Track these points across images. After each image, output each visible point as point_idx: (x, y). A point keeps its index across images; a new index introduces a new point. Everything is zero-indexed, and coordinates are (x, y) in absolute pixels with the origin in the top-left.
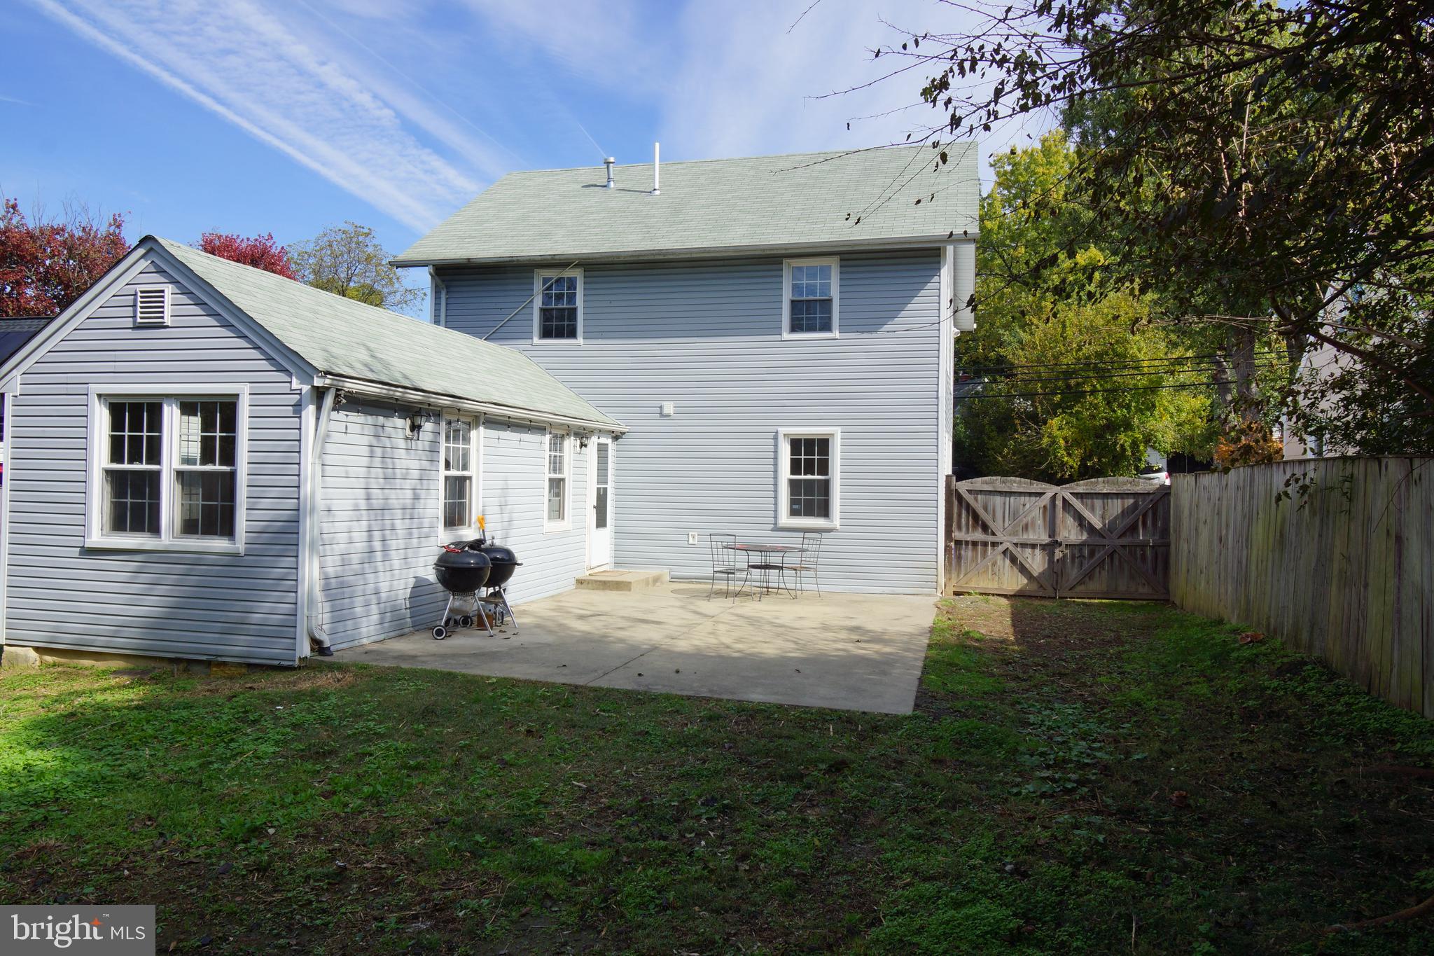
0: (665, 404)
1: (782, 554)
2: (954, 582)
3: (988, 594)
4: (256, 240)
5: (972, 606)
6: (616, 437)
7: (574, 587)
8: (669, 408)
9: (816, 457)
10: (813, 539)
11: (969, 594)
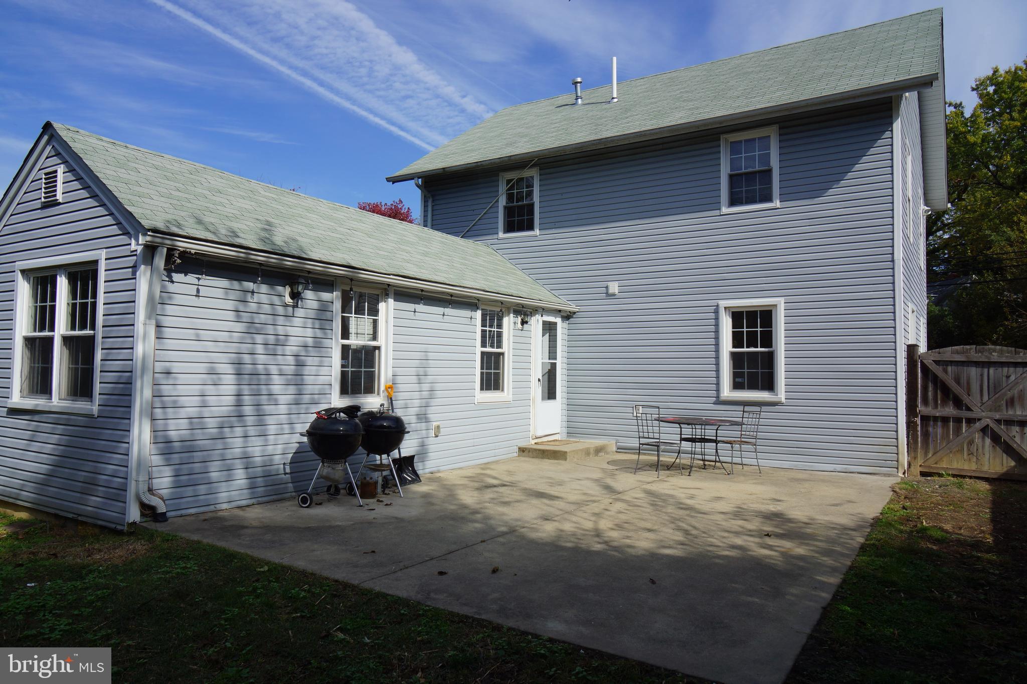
0: (610, 284)
1: (716, 427)
2: (920, 461)
3: (964, 477)
4: (392, 205)
5: (940, 491)
6: (567, 316)
7: (516, 455)
8: (614, 288)
9: (759, 329)
10: (753, 412)
11: (940, 475)
